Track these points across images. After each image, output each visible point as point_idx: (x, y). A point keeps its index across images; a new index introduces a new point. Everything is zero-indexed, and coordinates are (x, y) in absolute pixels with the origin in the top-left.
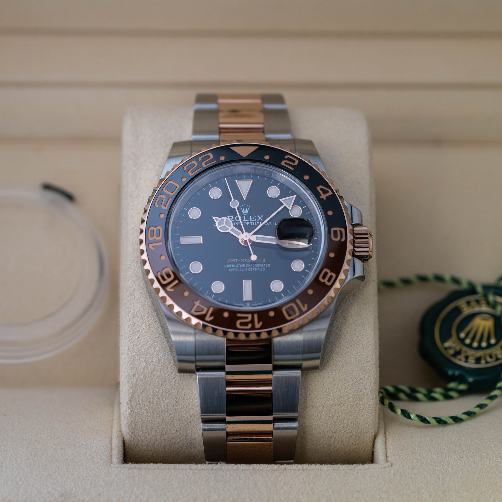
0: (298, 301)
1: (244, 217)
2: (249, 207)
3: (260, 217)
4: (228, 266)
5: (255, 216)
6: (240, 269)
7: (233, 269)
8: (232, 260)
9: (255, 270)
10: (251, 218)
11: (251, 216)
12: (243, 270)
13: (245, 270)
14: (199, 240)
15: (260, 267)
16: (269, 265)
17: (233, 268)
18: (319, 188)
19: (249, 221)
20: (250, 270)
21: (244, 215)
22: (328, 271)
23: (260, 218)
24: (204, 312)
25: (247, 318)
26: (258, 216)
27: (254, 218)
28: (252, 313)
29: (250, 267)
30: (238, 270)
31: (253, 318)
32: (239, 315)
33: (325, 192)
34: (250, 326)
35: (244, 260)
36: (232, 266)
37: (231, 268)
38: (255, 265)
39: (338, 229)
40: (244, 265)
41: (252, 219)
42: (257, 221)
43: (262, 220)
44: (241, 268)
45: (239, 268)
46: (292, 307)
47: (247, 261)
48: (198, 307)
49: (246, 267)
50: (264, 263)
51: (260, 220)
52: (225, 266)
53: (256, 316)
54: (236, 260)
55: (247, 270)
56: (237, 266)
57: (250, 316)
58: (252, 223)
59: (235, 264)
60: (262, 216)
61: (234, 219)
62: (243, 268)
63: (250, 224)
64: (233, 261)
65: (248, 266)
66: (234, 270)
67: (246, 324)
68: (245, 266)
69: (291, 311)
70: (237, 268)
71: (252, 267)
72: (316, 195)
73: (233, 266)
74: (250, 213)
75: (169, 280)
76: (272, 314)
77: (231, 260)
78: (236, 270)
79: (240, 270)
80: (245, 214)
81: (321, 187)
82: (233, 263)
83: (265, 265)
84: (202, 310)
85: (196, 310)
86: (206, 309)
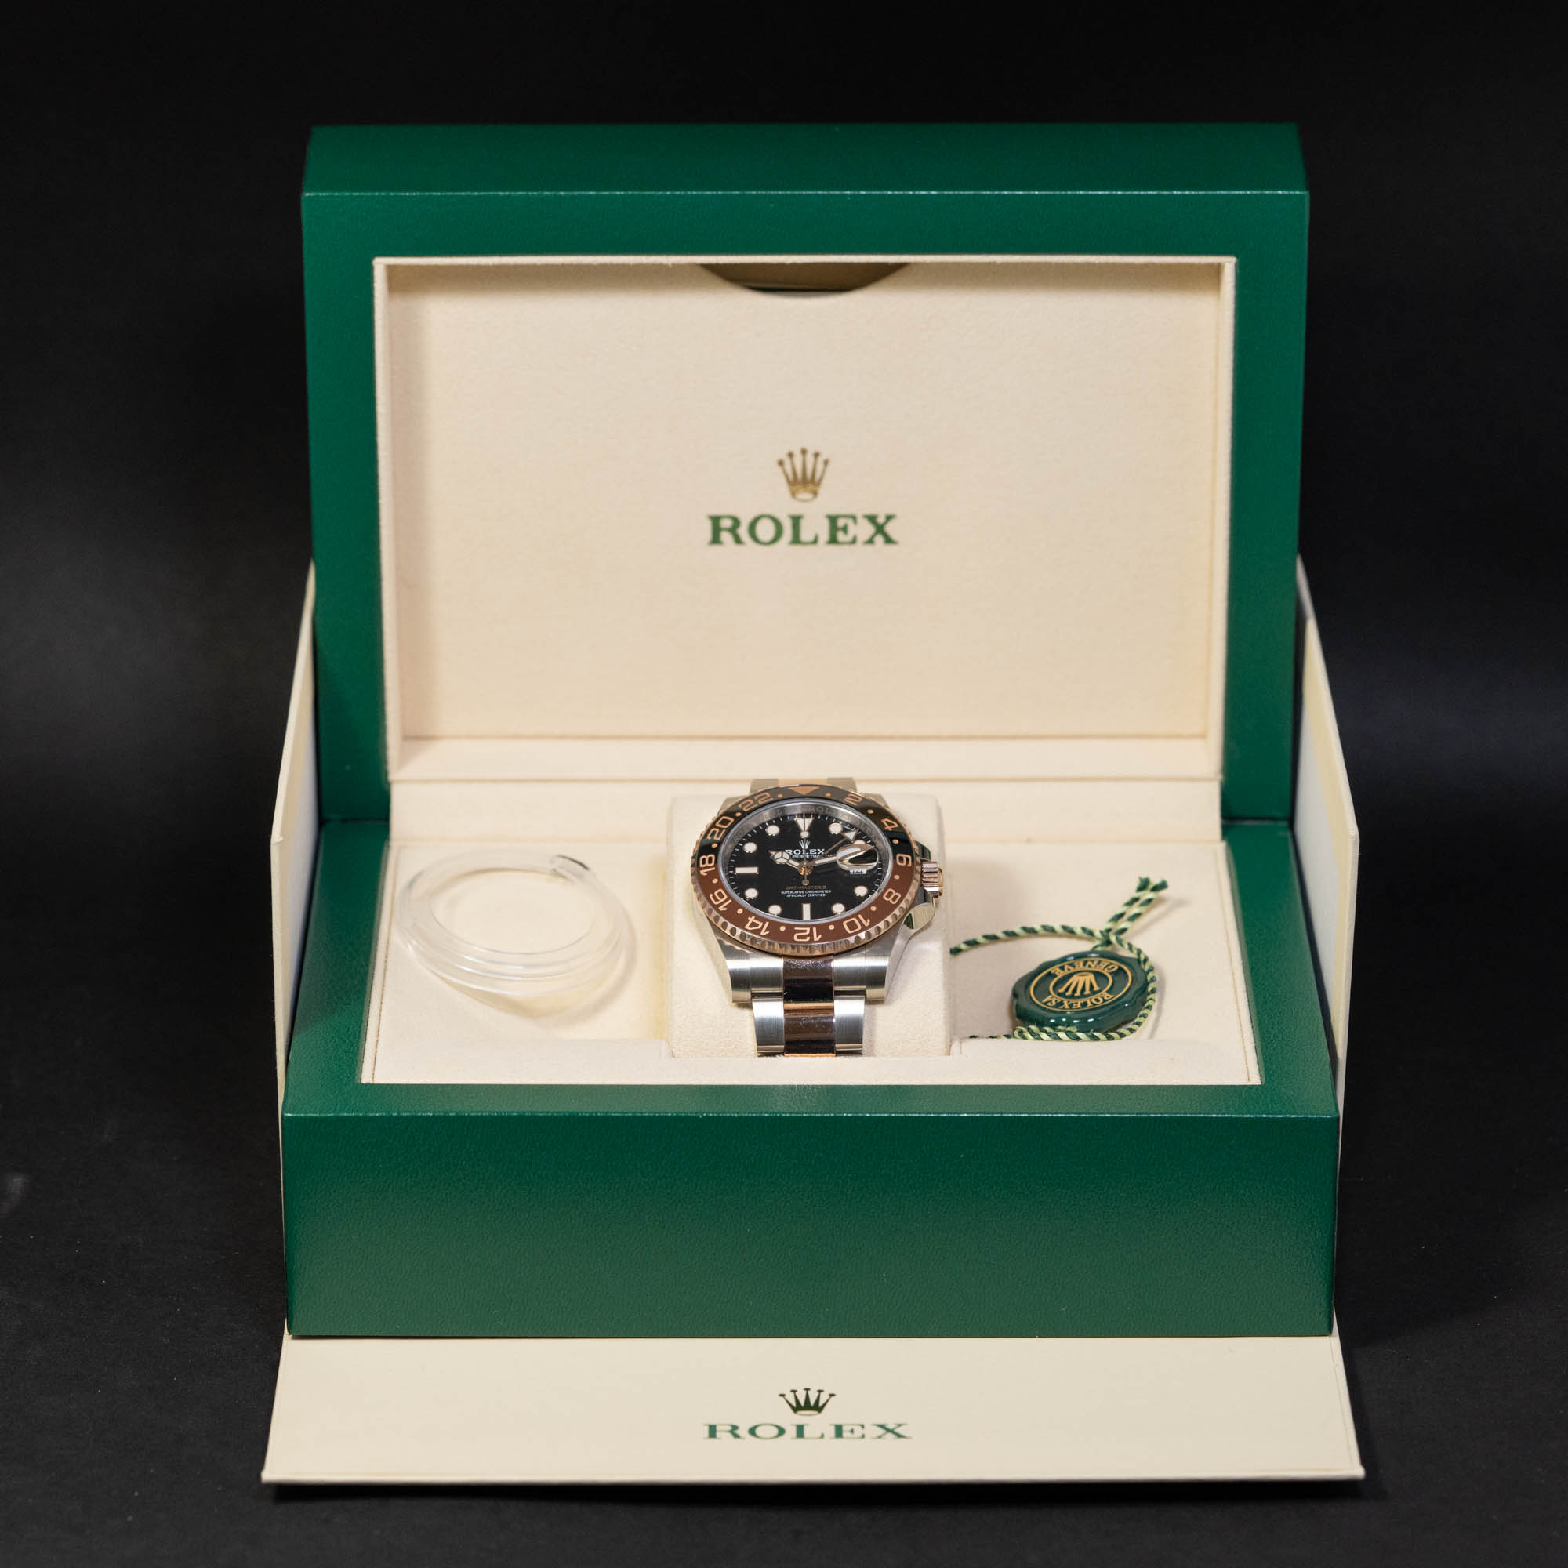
0: (860, 916)
4: (786, 892)
8: (790, 887)
14: (754, 870)
15: (821, 894)
16: (830, 891)
18: (884, 821)
22: (893, 891)
24: (759, 927)
25: (805, 931)
28: (811, 927)
31: (811, 931)
32: (796, 928)
33: (890, 824)
34: (808, 939)
39: (904, 856)
40: (803, 892)
46: (853, 921)
48: (753, 922)
50: (824, 890)
53: (815, 929)
57: (808, 930)
67: (804, 937)
69: (852, 926)
72: (881, 826)
74: (810, 847)
75: (721, 900)
76: (832, 927)
80: (805, 848)
81: (887, 820)
82: (790, 890)
83: (826, 891)
84: (758, 925)
85: (750, 926)
86: (761, 924)
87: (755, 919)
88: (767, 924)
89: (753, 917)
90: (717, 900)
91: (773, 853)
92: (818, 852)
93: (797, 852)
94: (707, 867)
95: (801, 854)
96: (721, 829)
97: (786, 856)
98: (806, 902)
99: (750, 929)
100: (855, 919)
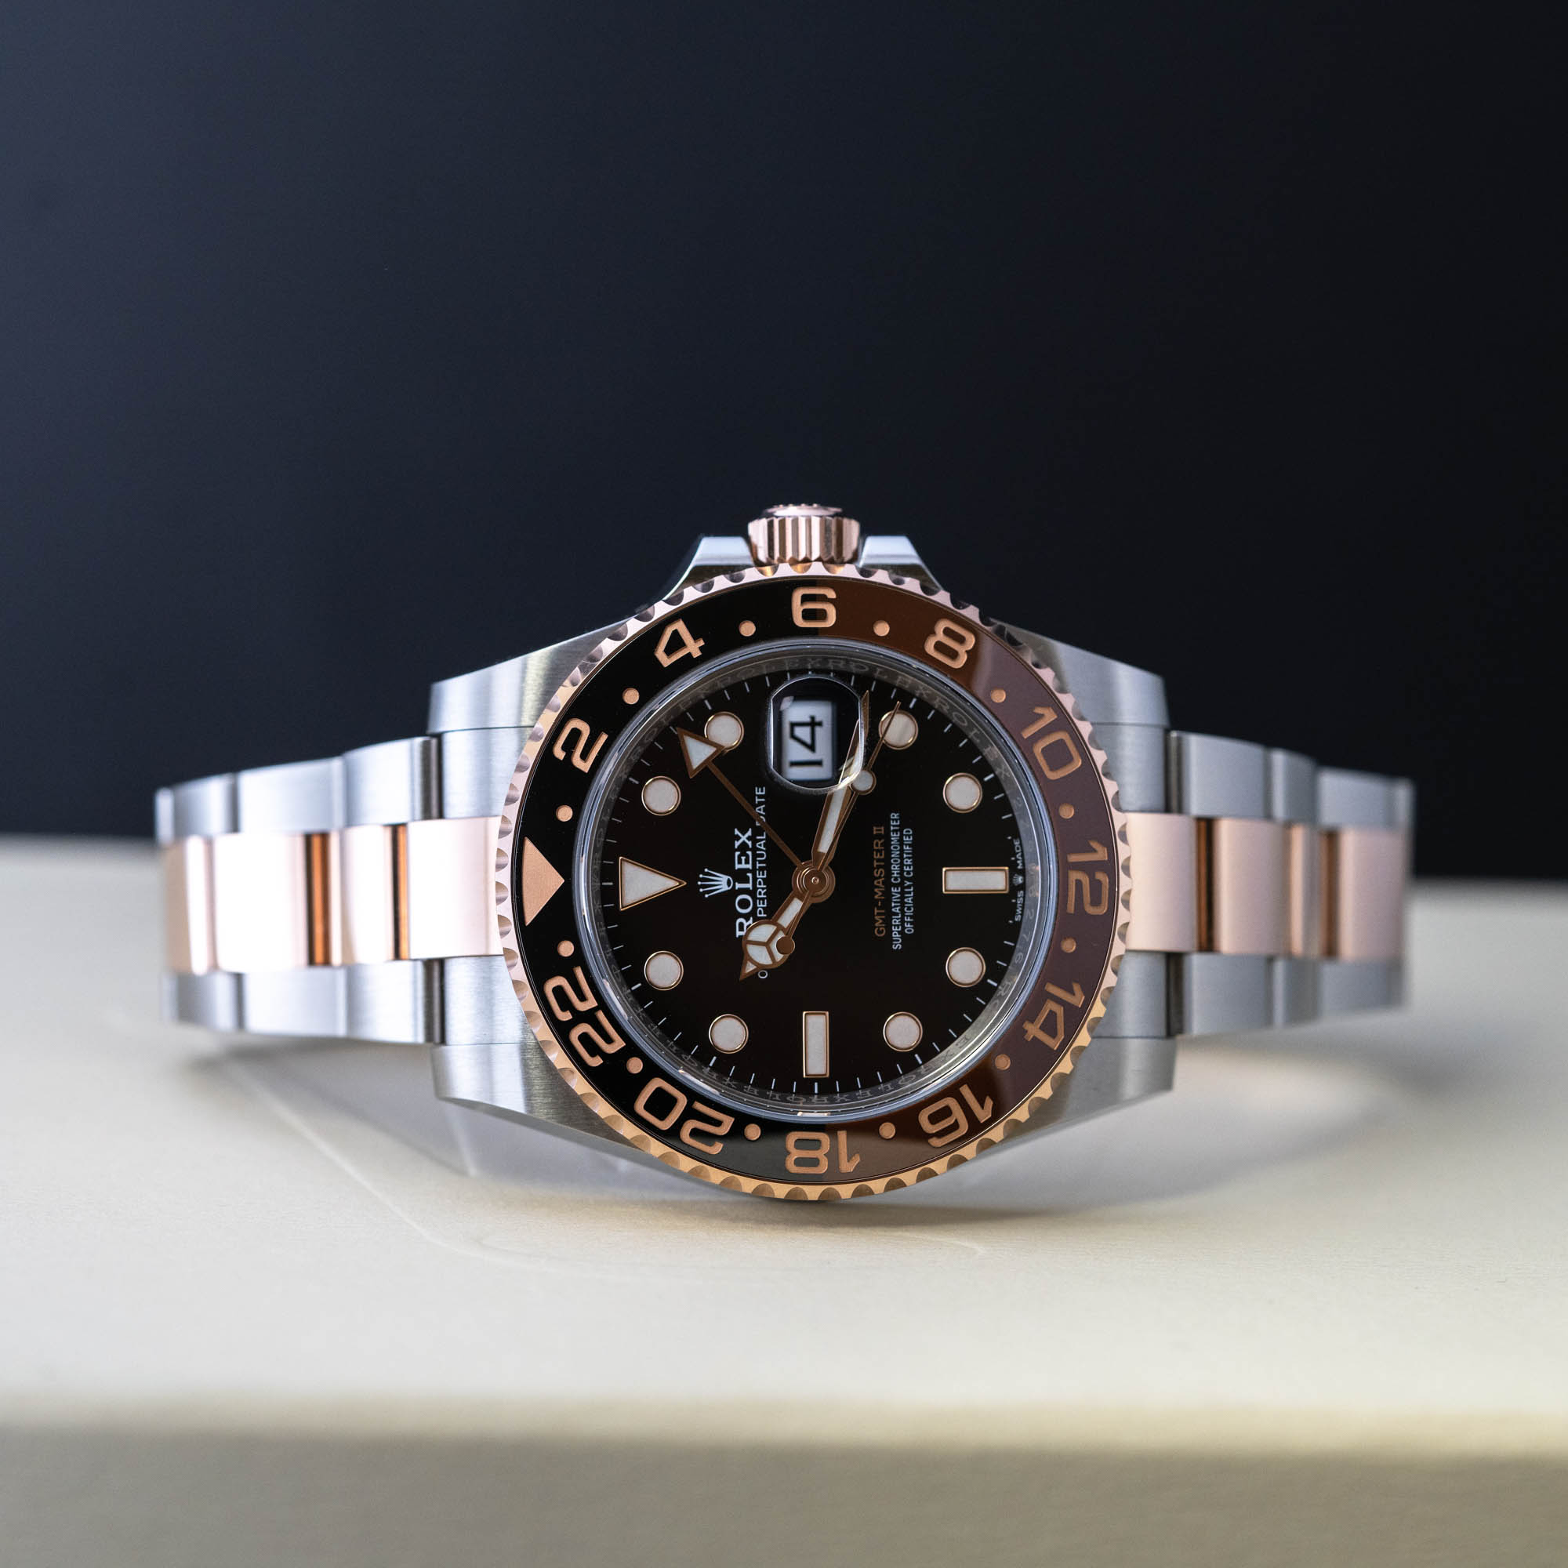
1: (738, 886)
2: (706, 870)
3: (738, 838)
4: (896, 935)
5: (737, 853)
6: (906, 900)
7: (908, 922)
8: (877, 924)
9: (909, 858)
10: (743, 866)
11: (738, 866)
12: (910, 893)
13: (909, 887)
15: (901, 841)
16: (896, 816)
17: (903, 921)
18: (666, 661)
19: (753, 871)
20: (908, 873)
21: (734, 885)
22: (932, 641)
23: (744, 838)
24: (1059, 1011)
25: (1079, 883)
26: (737, 844)
27: (743, 858)
28: (1064, 868)
29: (902, 871)
30: (909, 908)
32: (1071, 908)
33: (677, 642)
34: (1101, 877)
35: (876, 890)
36: (898, 926)
37: (904, 928)
38: (893, 856)
39: (798, 608)
41: (747, 862)
42: (754, 849)
43: (749, 833)
44: (902, 898)
45: (902, 904)
46: (1046, 752)
47: (881, 880)
48: (1042, 1028)
49: (901, 885)
50: (888, 831)
51: (748, 838)
52: (897, 946)
53: (1073, 858)
54: (878, 914)
55: (909, 879)
56: (897, 910)
58: (760, 862)
59: (890, 915)
60: (737, 832)
61: (746, 917)
62: (902, 893)
63: (761, 869)
64: (881, 921)
65: (896, 879)
66: (909, 920)
67: (1096, 886)
68: (896, 886)
70: (902, 910)
71: (902, 865)
73: (896, 921)
74: (728, 869)
75: (958, 1114)
76: (1067, 812)
77: (879, 927)
78: (909, 913)
79: (909, 900)
80: (729, 883)
81: (660, 653)
82: (889, 923)
83: (894, 826)
84: (1052, 1014)
85: (1053, 1034)
86: (1051, 1006)
87: (1032, 1021)
88: (1052, 989)
89: (1028, 1026)
90: (955, 1126)
91: (750, 968)
92: (744, 847)
93: (744, 904)
94: (833, 1156)
95: (752, 893)
96: (689, 1113)
97: (764, 932)
98: (938, 880)
99: (1061, 1037)
100: (1038, 749)
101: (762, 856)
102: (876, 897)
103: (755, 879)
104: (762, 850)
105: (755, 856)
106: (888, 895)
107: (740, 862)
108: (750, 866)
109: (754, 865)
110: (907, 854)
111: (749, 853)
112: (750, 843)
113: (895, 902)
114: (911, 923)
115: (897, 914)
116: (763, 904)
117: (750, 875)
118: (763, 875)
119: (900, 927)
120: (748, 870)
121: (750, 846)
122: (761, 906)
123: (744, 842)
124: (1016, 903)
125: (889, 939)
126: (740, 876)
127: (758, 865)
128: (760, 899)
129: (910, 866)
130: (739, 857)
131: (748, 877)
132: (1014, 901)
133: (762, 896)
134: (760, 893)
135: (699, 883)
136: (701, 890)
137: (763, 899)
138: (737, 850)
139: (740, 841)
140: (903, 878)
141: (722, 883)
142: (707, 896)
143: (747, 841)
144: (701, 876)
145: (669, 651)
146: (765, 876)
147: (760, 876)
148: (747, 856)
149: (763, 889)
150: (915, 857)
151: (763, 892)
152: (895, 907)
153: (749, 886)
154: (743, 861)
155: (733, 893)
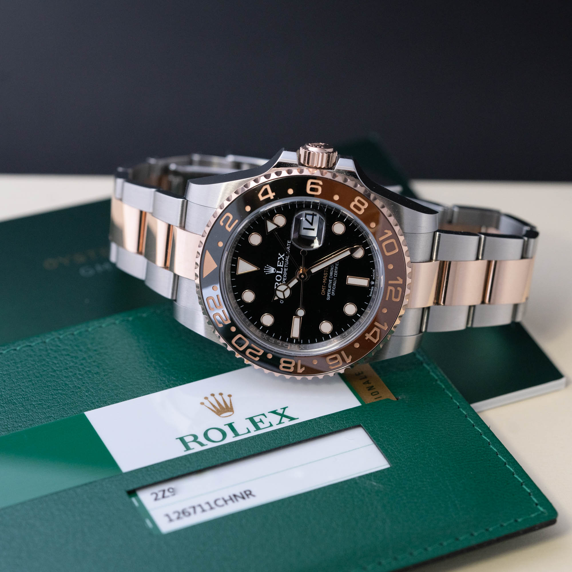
1: (277, 272)
2: (267, 265)
5: (279, 261)
6: (333, 284)
7: (333, 292)
9: (336, 271)
10: (280, 266)
11: (278, 265)
12: (335, 282)
13: (335, 280)
17: (331, 291)
20: (336, 275)
21: (276, 272)
23: (281, 257)
26: (279, 258)
27: (280, 263)
29: (333, 275)
30: (334, 287)
35: (324, 280)
36: (330, 292)
37: (331, 293)
38: (331, 269)
41: (281, 264)
42: (284, 261)
43: (284, 255)
44: (332, 283)
45: (332, 285)
47: (326, 277)
49: (333, 279)
51: (283, 257)
52: (328, 299)
54: (323, 288)
55: (335, 278)
56: (330, 287)
58: (286, 265)
60: (279, 254)
62: (333, 282)
64: (324, 290)
65: (331, 277)
66: (333, 291)
68: (331, 279)
70: (332, 287)
71: (334, 273)
73: (329, 291)
77: (323, 292)
78: (334, 289)
79: (334, 284)
101: (287, 263)
102: (323, 282)
103: (283, 270)
104: (287, 261)
105: (284, 263)
106: (327, 282)
107: (279, 264)
108: (282, 266)
109: (284, 266)
110: (336, 269)
111: (283, 262)
112: (283, 259)
113: (330, 284)
114: (334, 292)
115: (330, 289)
116: (285, 279)
117: (282, 269)
118: (286, 269)
119: (330, 293)
120: (281, 267)
121: (283, 260)
122: (284, 279)
123: (281, 258)
124: (371, 290)
125: (326, 296)
126: (279, 269)
127: (285, 266)
128: (284, 277)
129: (336, 273)
130: (279, 262)
131: (281, 270)
132: (370, 289)
133: (285, 276)
134: (284, 275)
135: (264, 269)
136: (265, 272)
137: (285, 277)
138: (279, 260)
139: (280, 257)
140: (333, 277)
141: (272, 270)
142: (266, 274)
143: (282, 258)
144: (265, 267)
145: (263, 195)
146: (287, 270)
147: (285, 270)
148: (282, 263)
149: (286, 274)
150: (339, 270)
151: (285, 275)
152: (329, 286)
153: (281, 272)
154: (280, 264)
155: (276, 274)
